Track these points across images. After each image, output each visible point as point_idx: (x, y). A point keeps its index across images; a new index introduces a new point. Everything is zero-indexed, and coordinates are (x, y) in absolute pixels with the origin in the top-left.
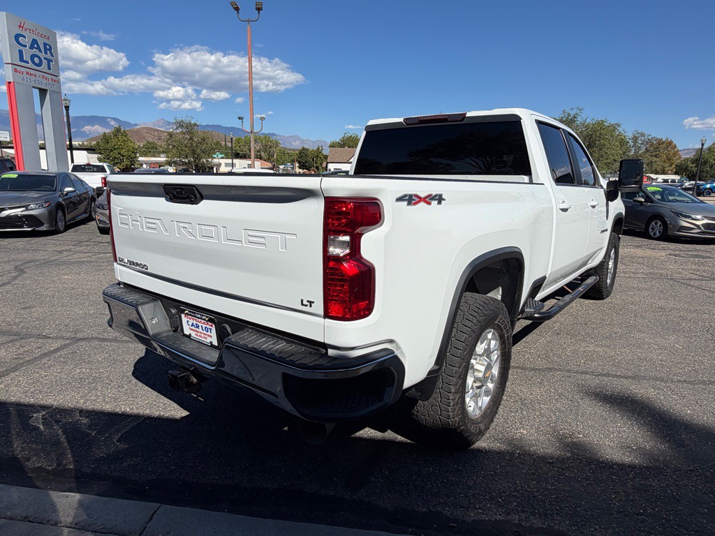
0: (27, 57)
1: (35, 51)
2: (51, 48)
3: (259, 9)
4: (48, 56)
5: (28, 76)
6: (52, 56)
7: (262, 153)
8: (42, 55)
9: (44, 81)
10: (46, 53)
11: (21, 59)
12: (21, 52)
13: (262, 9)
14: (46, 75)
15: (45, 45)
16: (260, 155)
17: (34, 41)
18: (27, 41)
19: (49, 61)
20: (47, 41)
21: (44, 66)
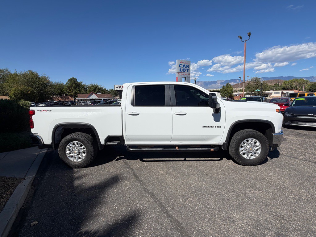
0: (181, 70)
1: (184, 68)
2: (188, 66)
3: (249, 35)
4: (188, 68)
5: (182, 75)
6: (189, 68)
7: (298, 87)
8: (186, 68)
9: (186, 75)
10: (187, 68)
11: (180, 71)
12: (180, 69)
13: (251, 35)
14: (186, 74)
15: (187, 65)
16: (296, 88)
17: (184, 65)
18: (182, 66)
19: (187, 70)
20: (187, 64)
21: (186, 72)
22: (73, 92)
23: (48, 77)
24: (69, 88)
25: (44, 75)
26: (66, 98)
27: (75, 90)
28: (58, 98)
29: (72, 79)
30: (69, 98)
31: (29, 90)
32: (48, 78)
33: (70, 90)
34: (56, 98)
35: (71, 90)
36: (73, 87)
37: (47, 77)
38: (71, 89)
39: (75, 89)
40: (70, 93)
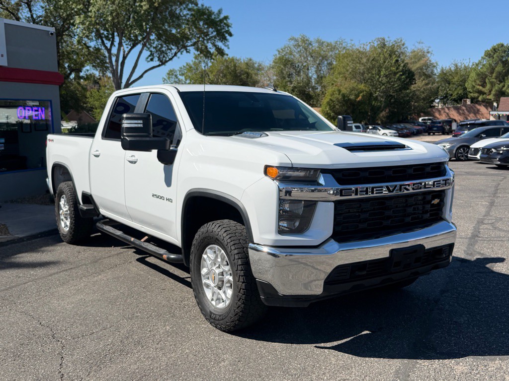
22: (493, 92)
23: (430, 50)
24: (483, 78)
25: (420, 46)
26: (471, 110)
27: (502, 84)
28: (447, 110)
29: (494, 50)
30: (478, 110)
31: (361, 92)
32: (428, 52)
33: (484, 85)
34: (442, 112)
35: (488, 86)
36: (494, 75)
37: (425, 50)
38: (487, 80)
39: (501, 82)
40: (485, 93)
